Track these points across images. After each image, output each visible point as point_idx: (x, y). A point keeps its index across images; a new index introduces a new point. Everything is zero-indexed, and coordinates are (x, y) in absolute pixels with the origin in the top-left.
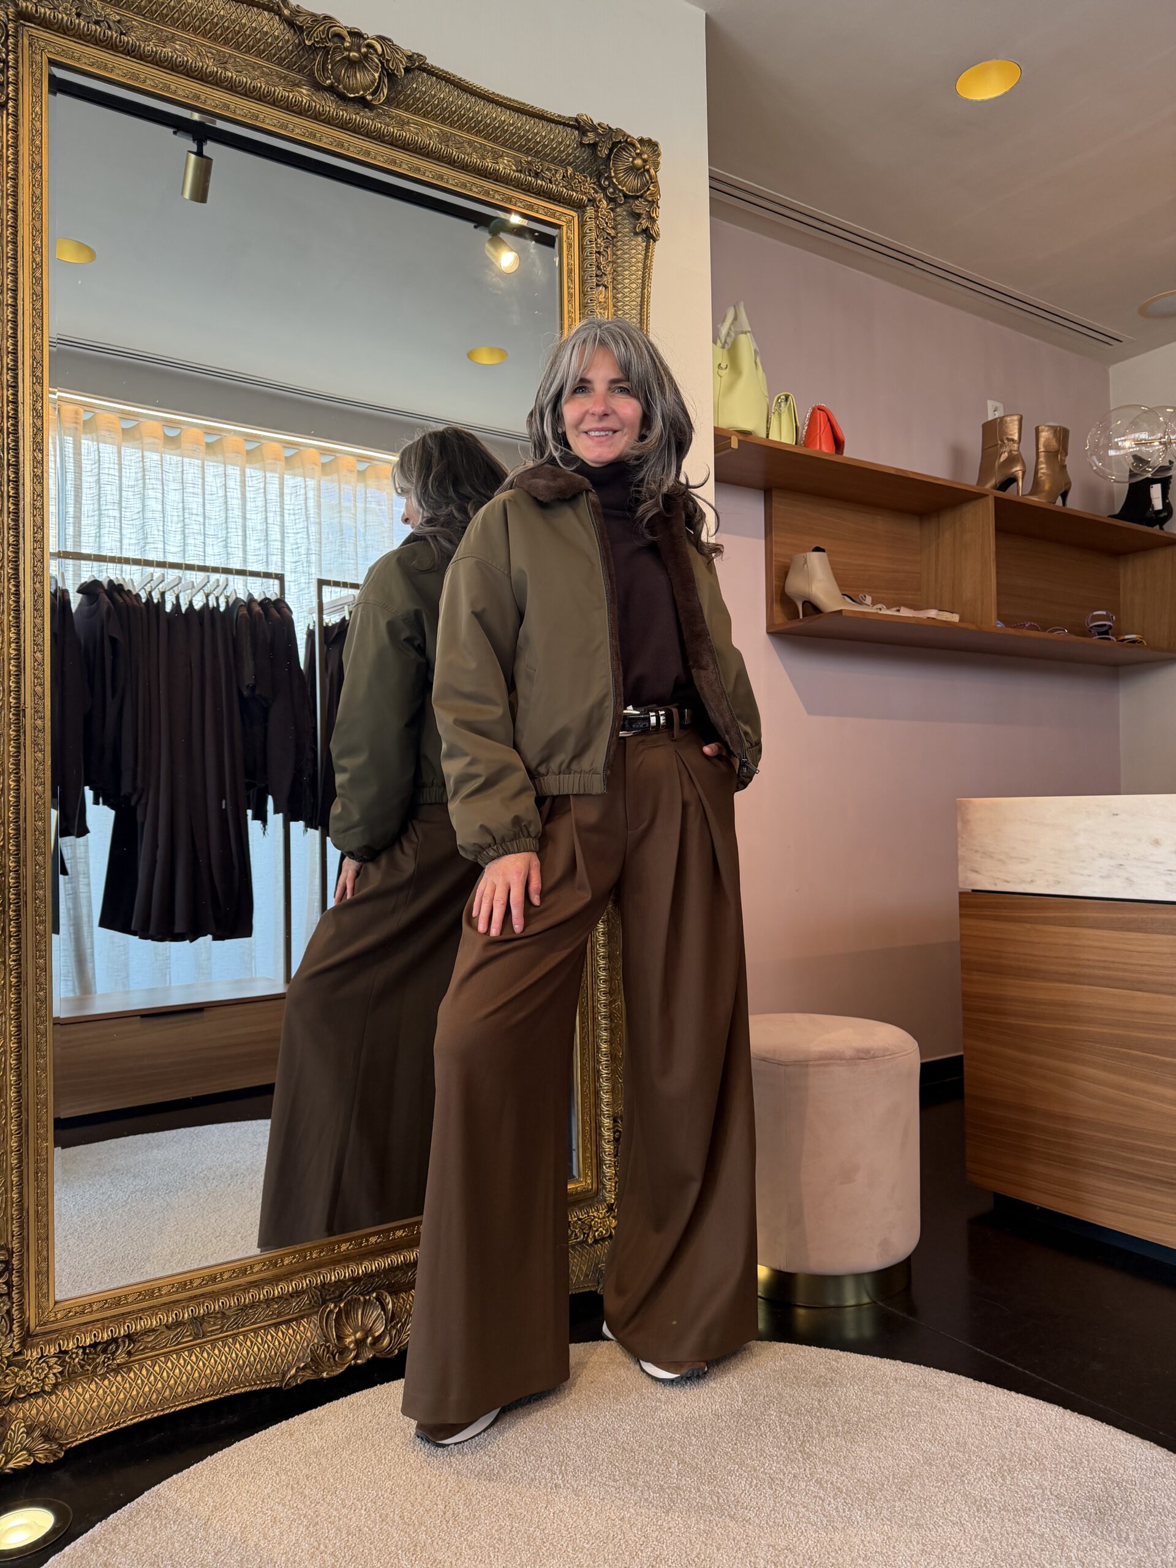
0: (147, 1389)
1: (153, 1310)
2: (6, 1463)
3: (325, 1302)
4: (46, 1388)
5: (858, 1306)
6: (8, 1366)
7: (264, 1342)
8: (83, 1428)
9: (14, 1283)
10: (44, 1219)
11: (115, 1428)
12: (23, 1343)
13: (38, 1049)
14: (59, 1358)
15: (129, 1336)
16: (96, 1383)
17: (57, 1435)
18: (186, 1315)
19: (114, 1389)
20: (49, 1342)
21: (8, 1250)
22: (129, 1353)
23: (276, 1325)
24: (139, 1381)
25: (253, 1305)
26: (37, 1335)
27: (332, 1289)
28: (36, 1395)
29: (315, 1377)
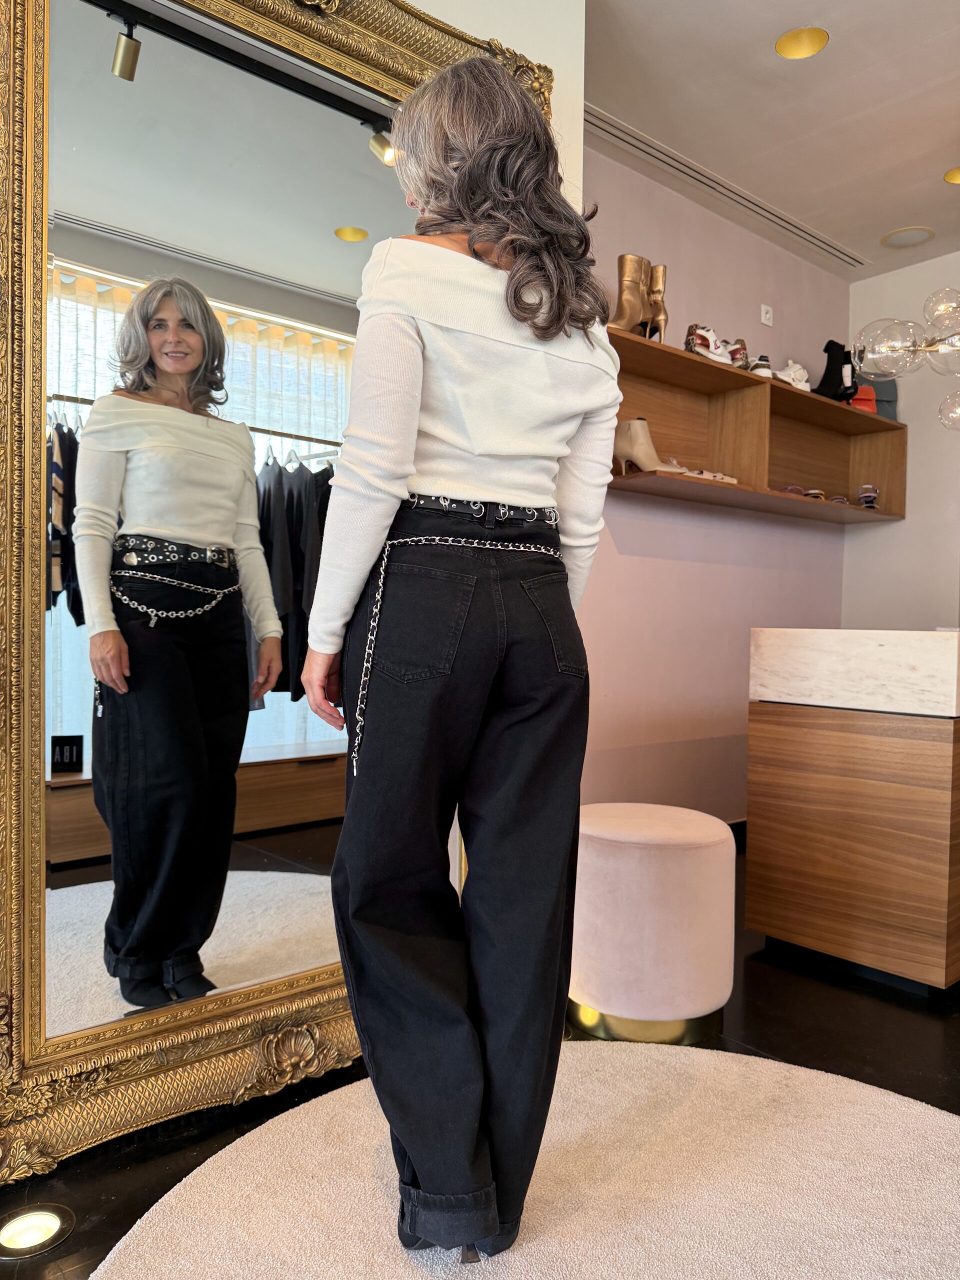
0: (123, 1109)
1: (127, 1044)
2: (11, 1175)
3: (264, 1034)
4: (40, 1112)
6: (8, 1094)
7: (216, 1068)
8: (71, 1143)
9: (14, 1025)
10: (37, 970)
11: (98, 1143)
12: (21, 1076)
13: (35, 827)
14: (50, 1086)
15: (108, 1067)
16: (81, 1106)
17: (50, 1150)
18: (155, 1048)
19: (96, 1110)
20: (41, 1073)
21: (7, 996)
22: (107, 1080)
23: (225, 1053)
24: (116, 1103)
25: (209, 1037)
26: (30, 1068)
27: (270, 1023)
28: (31, 1118)
29: (259, 1095)
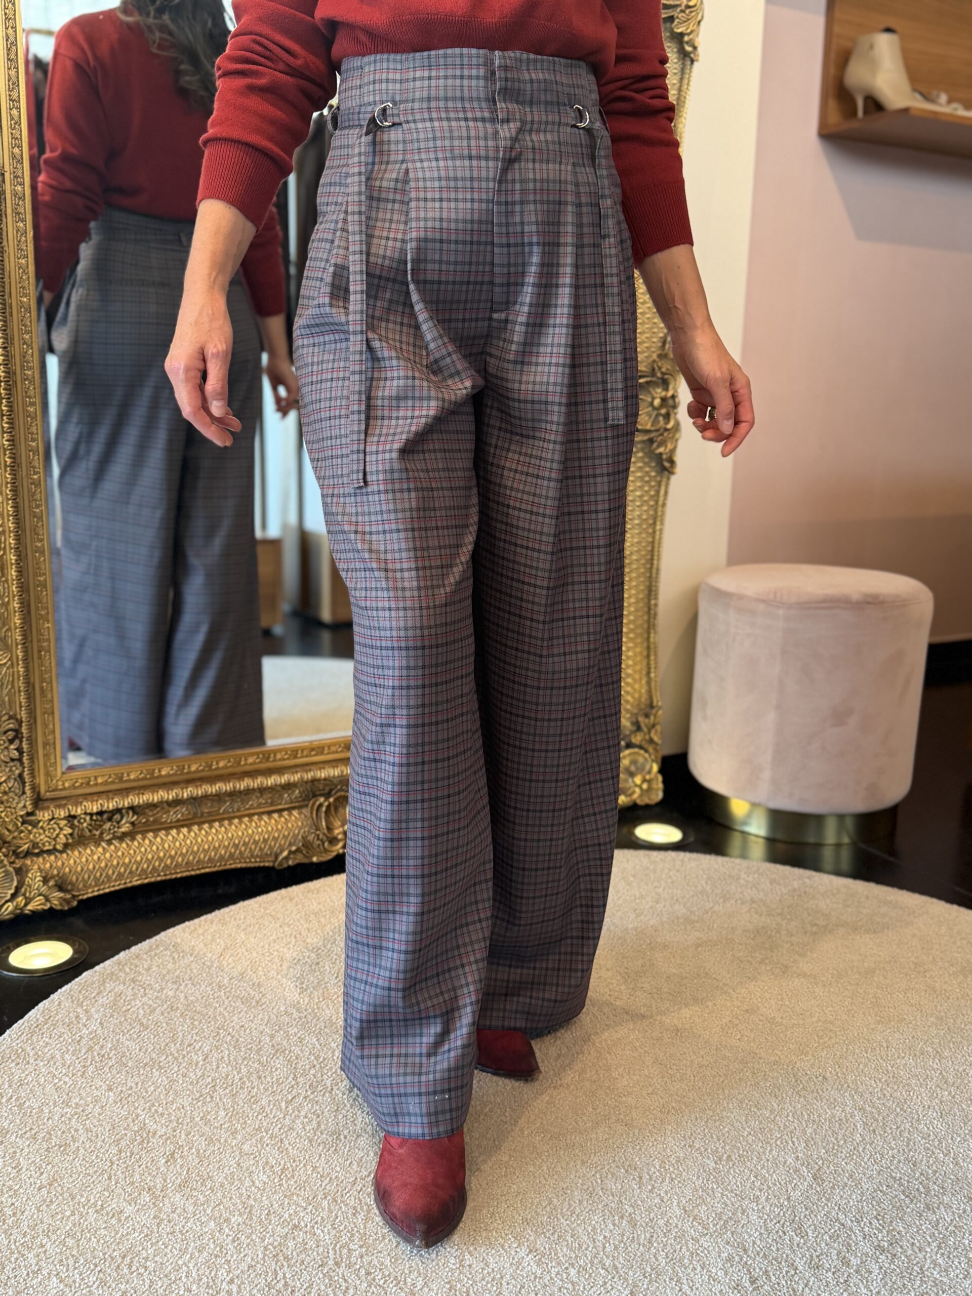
0: (150, 856)
1: (154, 787)
2: (26, 904)
3: (315, 796)
4: (58, 847)
5: (838, 845)
6: (23, 823)
7: (257, 827)
8: (93, 883)
9: (25, 751)
10: (49, 696)
11: (122, 887)
12: (36, 805)
13: (38, 534)
14: (69, 821)
15: (132, 808)
16: (104, 849)
17: (69, 887)
18: (185, 795)
19: (120, 853)
20: (59, 807)
21: (17, 720)
22: (133, 824)
23: (269, 813)
24: (143, 849)
25: (248, 792)
26: (47, 800)
27: (321, 787)
28: (49, 852)
29: (305, 861)
